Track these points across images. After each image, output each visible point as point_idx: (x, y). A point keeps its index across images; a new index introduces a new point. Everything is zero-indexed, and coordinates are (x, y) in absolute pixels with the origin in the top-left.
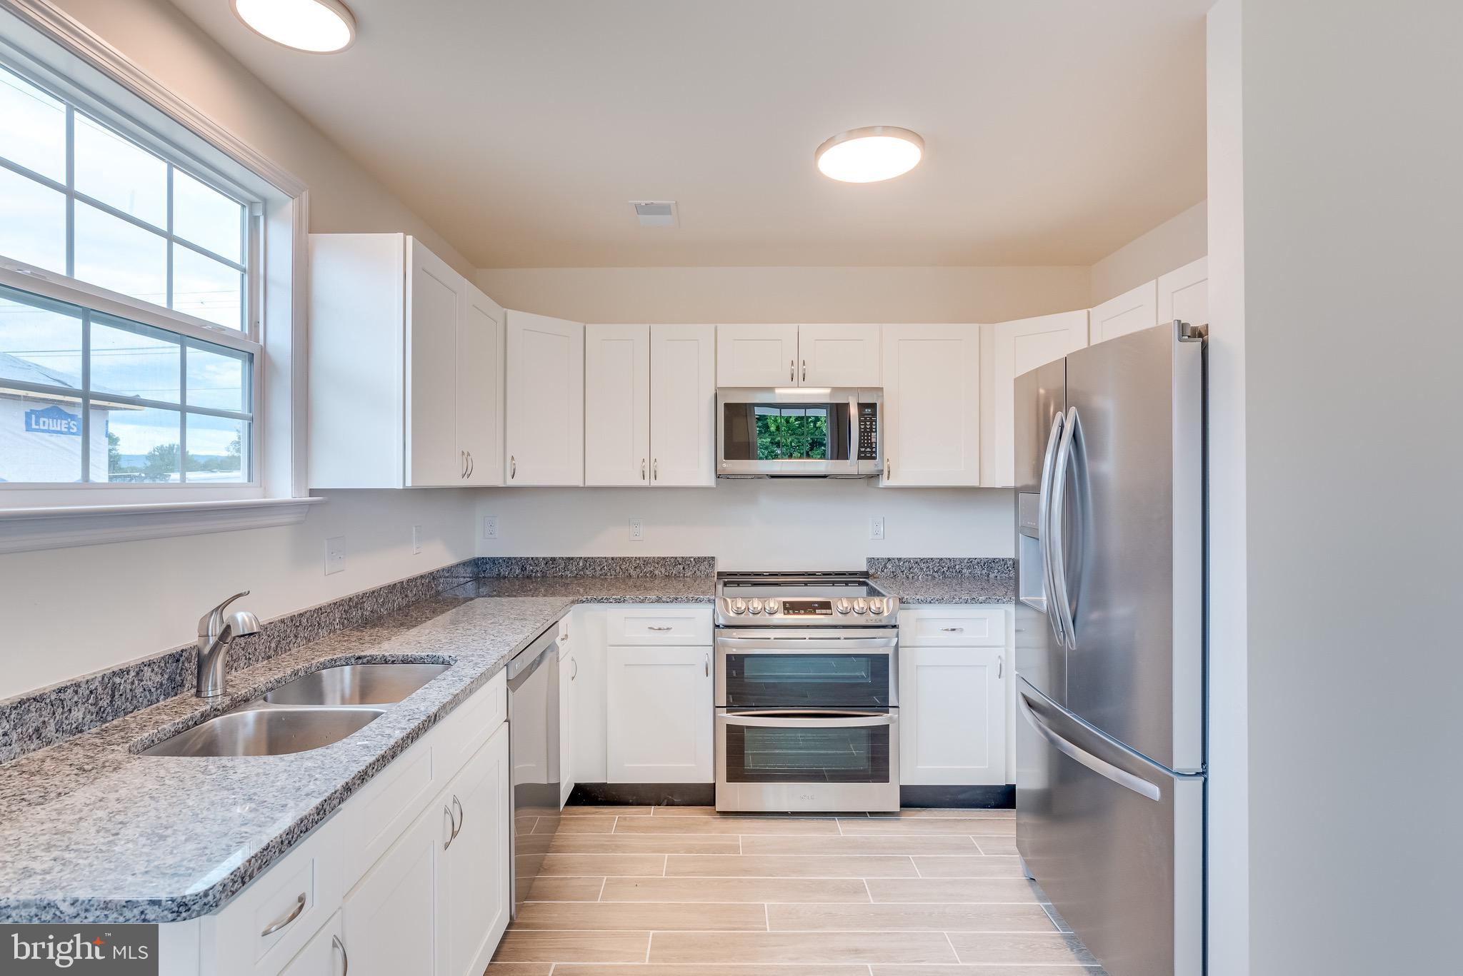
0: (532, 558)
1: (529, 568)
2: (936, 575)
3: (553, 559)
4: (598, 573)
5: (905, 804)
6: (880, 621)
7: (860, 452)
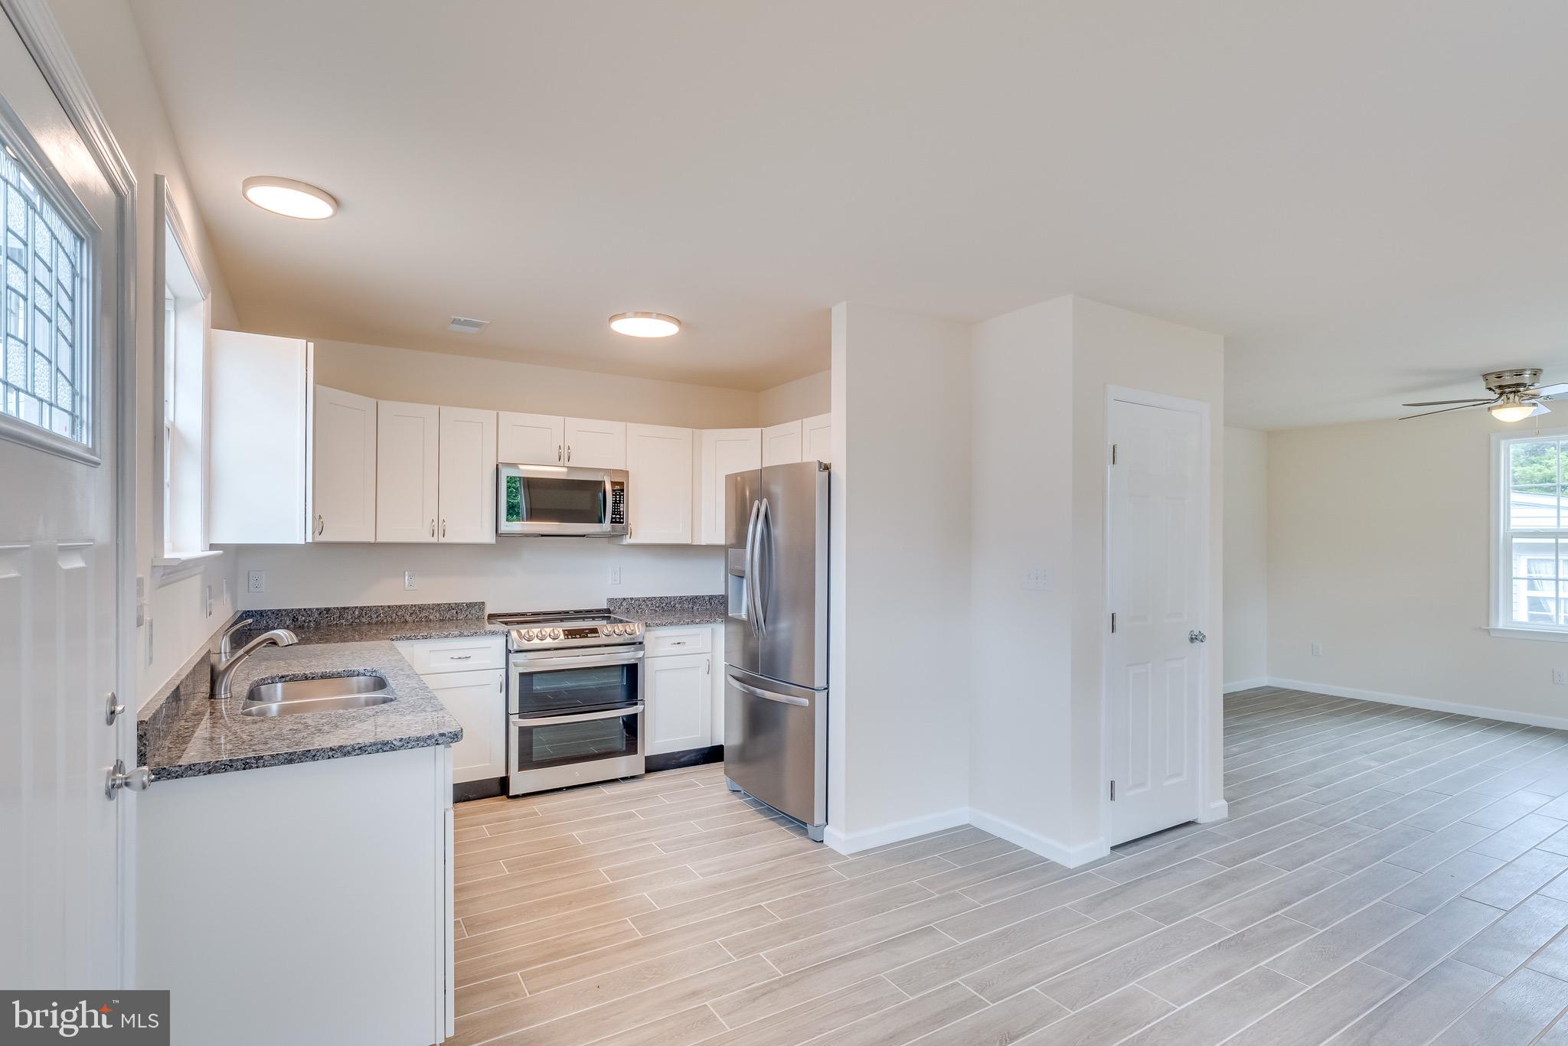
0: (305, 610)
1: (301, 619)
2: (657, 609)
3: (328, 610)
4: (374, 621)
5: (648, 771)
6: (634, 639)
7: (612, 518)
